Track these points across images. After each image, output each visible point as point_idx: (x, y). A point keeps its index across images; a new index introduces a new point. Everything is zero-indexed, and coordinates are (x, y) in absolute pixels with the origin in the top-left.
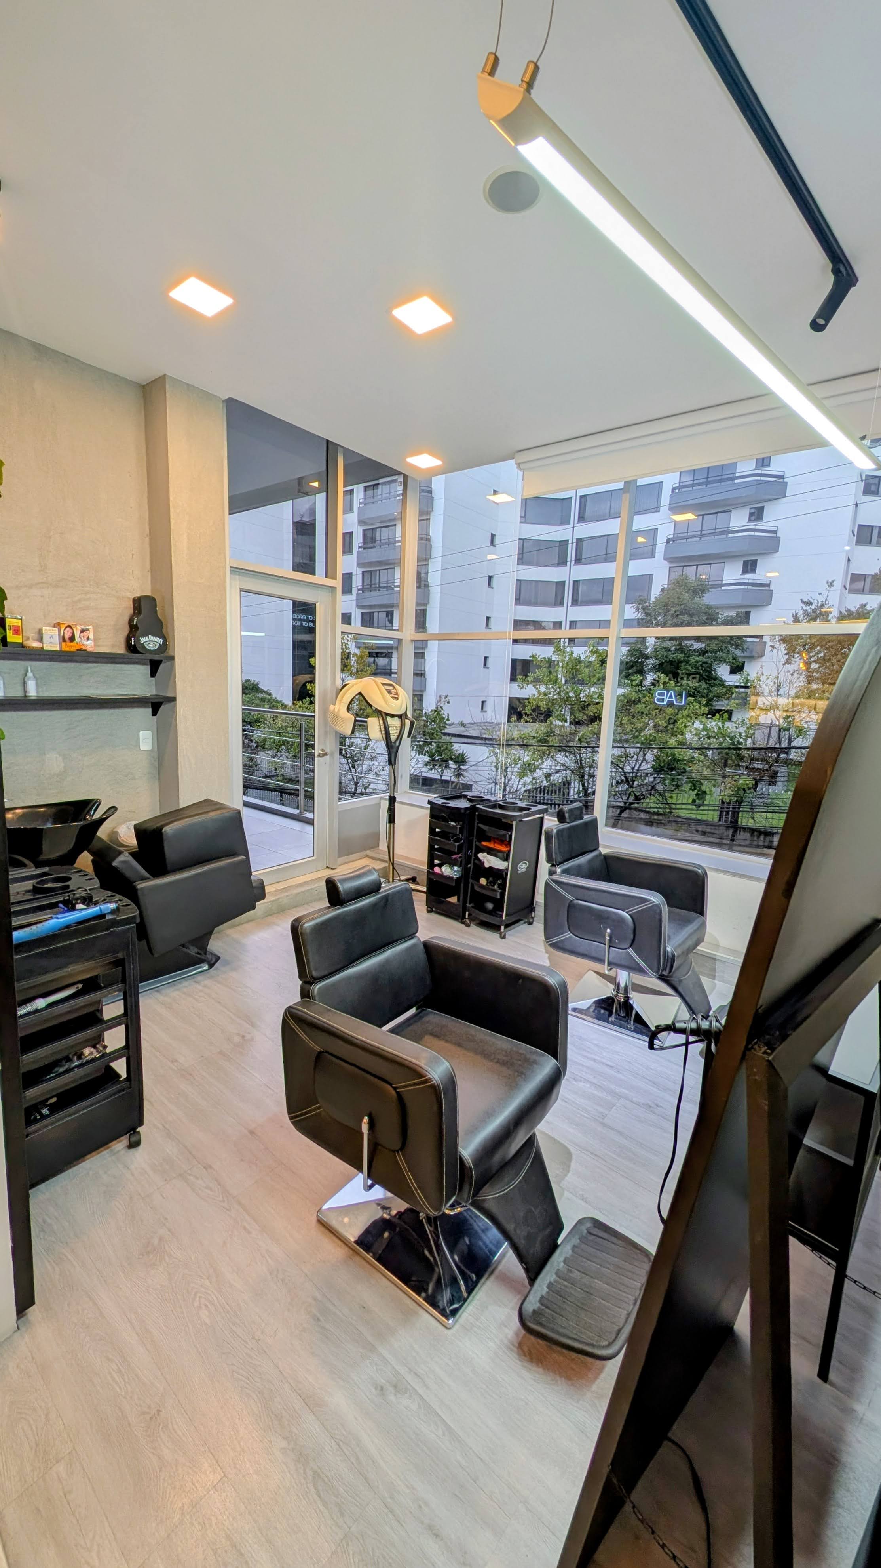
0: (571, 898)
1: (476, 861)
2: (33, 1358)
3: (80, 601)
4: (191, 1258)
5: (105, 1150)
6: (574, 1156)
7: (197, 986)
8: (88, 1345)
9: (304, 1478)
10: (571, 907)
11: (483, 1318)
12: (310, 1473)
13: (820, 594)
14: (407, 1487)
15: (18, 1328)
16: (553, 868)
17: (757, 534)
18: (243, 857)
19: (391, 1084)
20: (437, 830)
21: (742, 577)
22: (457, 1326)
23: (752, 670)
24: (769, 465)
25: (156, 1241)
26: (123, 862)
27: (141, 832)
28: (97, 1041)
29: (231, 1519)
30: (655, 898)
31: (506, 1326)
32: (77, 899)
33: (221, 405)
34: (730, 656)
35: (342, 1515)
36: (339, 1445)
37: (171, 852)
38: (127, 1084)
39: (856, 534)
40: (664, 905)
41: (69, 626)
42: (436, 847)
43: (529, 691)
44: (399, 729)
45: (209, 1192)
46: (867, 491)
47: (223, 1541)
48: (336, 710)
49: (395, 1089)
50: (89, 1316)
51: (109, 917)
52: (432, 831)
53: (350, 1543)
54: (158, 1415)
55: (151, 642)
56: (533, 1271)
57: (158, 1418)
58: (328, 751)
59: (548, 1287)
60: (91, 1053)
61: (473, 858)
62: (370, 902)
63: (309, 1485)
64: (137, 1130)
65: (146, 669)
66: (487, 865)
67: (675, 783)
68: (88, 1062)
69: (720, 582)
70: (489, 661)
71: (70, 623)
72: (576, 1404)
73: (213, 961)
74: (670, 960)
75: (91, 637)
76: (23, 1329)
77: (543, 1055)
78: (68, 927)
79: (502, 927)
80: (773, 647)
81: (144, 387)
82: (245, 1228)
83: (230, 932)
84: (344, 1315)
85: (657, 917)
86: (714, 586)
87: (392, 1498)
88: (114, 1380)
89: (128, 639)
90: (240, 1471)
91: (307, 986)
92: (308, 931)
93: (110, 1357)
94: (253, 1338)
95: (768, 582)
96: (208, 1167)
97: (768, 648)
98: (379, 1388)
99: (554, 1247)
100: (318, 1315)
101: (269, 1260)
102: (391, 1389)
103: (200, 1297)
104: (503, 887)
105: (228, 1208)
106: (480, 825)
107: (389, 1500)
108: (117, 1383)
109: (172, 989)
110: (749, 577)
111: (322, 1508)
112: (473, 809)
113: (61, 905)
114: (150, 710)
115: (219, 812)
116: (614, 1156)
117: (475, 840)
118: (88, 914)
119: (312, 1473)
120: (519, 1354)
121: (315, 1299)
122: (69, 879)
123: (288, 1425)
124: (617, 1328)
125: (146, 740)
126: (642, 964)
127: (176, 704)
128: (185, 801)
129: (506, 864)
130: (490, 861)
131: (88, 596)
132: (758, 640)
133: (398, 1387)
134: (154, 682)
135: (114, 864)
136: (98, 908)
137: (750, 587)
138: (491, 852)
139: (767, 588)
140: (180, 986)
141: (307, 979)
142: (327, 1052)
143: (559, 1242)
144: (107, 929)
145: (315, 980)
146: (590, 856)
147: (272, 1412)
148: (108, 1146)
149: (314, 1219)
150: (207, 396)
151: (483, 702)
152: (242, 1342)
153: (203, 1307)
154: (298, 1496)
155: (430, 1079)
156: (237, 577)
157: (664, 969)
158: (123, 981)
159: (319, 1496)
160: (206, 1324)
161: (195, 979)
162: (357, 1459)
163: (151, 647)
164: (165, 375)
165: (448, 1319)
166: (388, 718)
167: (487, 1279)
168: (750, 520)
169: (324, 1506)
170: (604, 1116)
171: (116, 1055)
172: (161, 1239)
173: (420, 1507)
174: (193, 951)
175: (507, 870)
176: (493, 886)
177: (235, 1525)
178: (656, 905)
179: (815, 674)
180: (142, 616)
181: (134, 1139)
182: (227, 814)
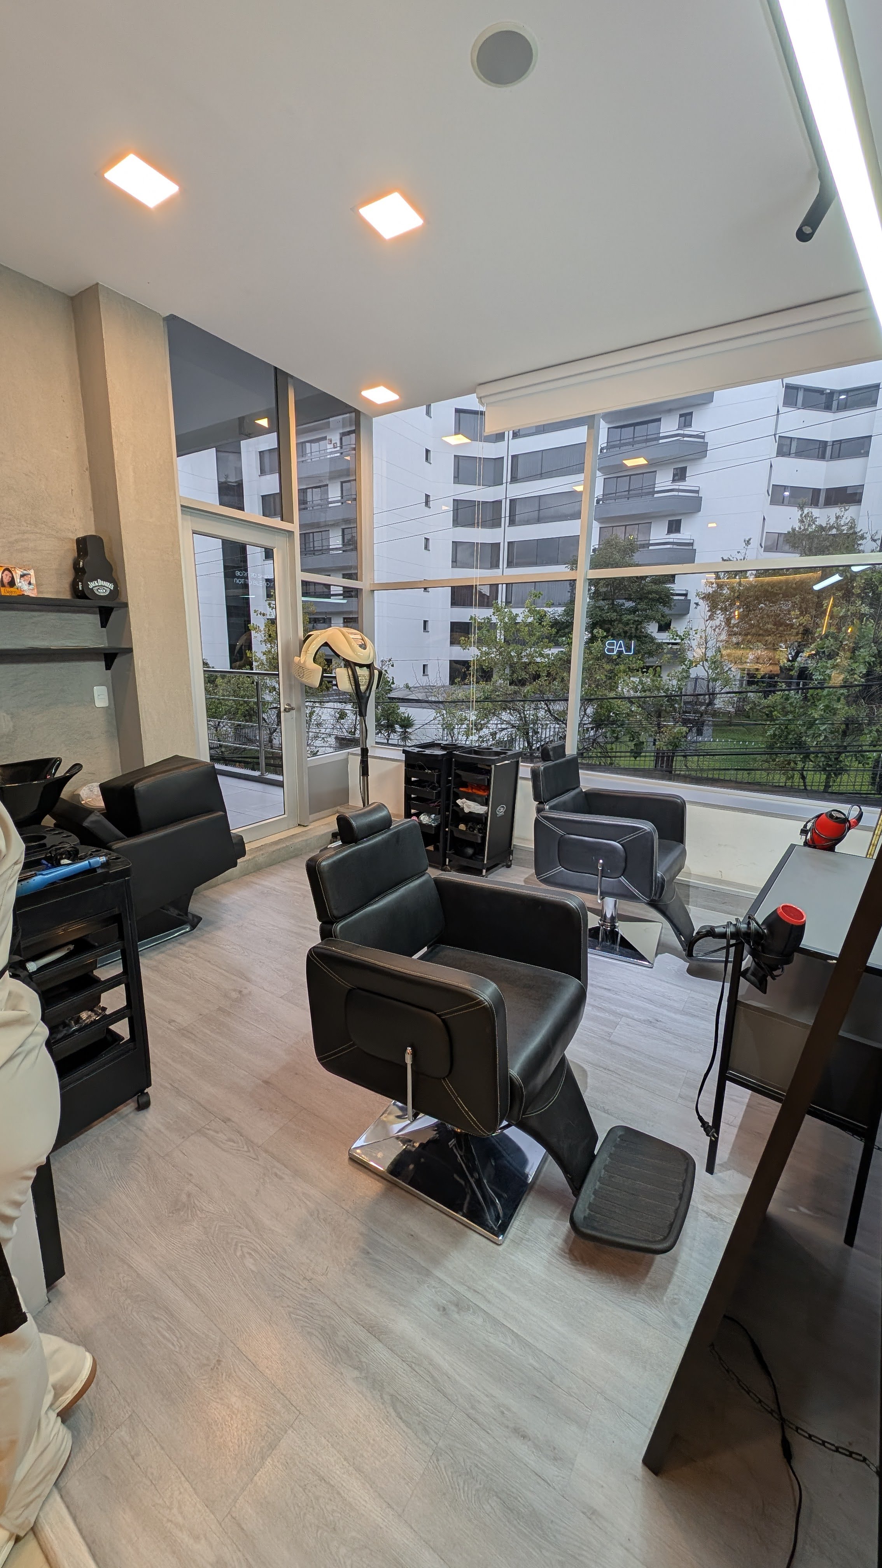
0: (561, 833)
1: (455, 808)
2: (72, 1329)
3: (17, 541)
4: (225, 1211)
5: (112, 1114)
6: (589, 1073)
7: (182, 947)
8: (130, 1308)
9: (383, 1404)
10: (562, 841)
11: (530, 1231)
12: (387, 1397)
13: (739, 552)
14: (487, 1396)
15: (49, 1301)
16: (541, 806)
17: (680, 494)
18: (221, 813)
19: (435, 1013)
20: (413, 779)
21: (668, 536)
22: (507, 1242)
23: (679, 627)
24: (690, 425)
25: (184, 1198)
26: (93, 822)
27: (106, 790)
28: (93, 1004)
29: (315, 1455)
30: (646, 826)
31: (554, 1236)
32: (61, 854)
33: (161, 323)
34: (660, 614)
35: (427, 1432)
36: (411, 1367)
37: (144, 811)
38: (131, 1045)
39: (770, 493)
40: (655, 832)
41: (7, 569)
42: (413, 796)
43: (471, 653)
44: (368, 678)
45: (231, 1144)
46: (781, 453)
47: (310, 1476)
48: (302, 662)
49: (439, 1016)
50: (126, 1279)
51: (99, 871)
52: (408, 781)
53: (440, 1458)
54: (219, 1365)
55: (101, 587)
56: (577, 1180)
57: (219, 1367)
58: (293, 705)
59: (594, 1193)
60: (90, 1016)
61: (451, 805)
62: (383, 839)
63: (388, 1409)
64: (145, 1091)
65: (96, 619)
66: (466, 810)
67: (615, 735)
68: (87, 1026)
69: (647, 542)
70: (429, 625)
71: (9, 566)
72: (633, 1298)
73: (195, 922)
74: (660, 885)
75: (33, 581)
76: (54, 1301)
77: (566, 977)
78: (53, 883)
79: (484, 871)
80: (697, 604)
81: (72, 299)
82: (276, 1175)
83: (207, 893)
84: (393, 1245)
85: (650, 844)
86: (643, 546)
87: (473, 1407)
88: (164, 1337)
89: (74, 585)
90: (315, 1406)
91: (328, 927)
92: (326, 869)
93: (156, 1316)
94: (305, 1278)
95: (692, 541)
96: (226, 1120)
97: (692, 606)
98: (441, 1309)
99: (593, 1157)
100: (367, 1248)
101: (308, 1202)
102: (453, 1308)
103: (242, 1246)
104: (483, 831)
105: (254, 1157)
106: (457, 771)
107: (471, 1411)
108: (169, 1340)
109: (155, 953)
110: (674, 537)
111: (405, 1429)
112: (450, 755)
113: (44, 862)
114: (103, 663)
115: (192, 767)
116: (628, 1070)
117: (453, 786)
118: (78, 867)
119: (389, 1397)
120: (571, 1260)
121: (361, 1234)
122: (44, 837)
123: (357, 1355)
124: (668, 1223)
125: (101, 697)
126: (636, 892)
127: (133, 655)
128: (150, 760)
129: (485, 808)
130: (469, 806)
131: (26, 536)
132: (683, 598)
133: (460, 1305)
134: (105, 633)
135: (86, 824)
136: (87, 862)
137: (675, 547)
138: (470, 798)
139: (691, 547)
140: (163, 949)
141: (327, 918)
142: (359, 988)
143: (596, 1153)
144: (101, 883)
145: (338, 919)
146: (573, 793)
147: (338, 1346)
148: (115, 1110)
149: (347, 1157)
150: (144, 312)
151: (424, 666)
152: (295, 1284)
153: (247, 1256)
154: (380, 1422)
155: (481, 1001)
156: (189, 517)
157: (655, 894)
158: (121, 937)
159: (401, 1418)
160: (252, 1271)
161: (179, 941)
162: (432, 1377)
163: (102, 592)
164: (97, 284)
165: (498, 1237)
166: (357, 668)
167: (528, 1194)
168: (674, 481)
169: (407, 1426)
170: (610, 1034)
171: (117, 1016)
172: (189, 1195)
173: (503, 1413)
174: (173, 912)
175: (487, 814)
176: (473, 831)
177: (320, 1459)
178: (648, 833)
179: (735, 629)
180: (88, 557)
181: (143, 1100)
182: (201, 769)
